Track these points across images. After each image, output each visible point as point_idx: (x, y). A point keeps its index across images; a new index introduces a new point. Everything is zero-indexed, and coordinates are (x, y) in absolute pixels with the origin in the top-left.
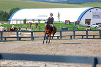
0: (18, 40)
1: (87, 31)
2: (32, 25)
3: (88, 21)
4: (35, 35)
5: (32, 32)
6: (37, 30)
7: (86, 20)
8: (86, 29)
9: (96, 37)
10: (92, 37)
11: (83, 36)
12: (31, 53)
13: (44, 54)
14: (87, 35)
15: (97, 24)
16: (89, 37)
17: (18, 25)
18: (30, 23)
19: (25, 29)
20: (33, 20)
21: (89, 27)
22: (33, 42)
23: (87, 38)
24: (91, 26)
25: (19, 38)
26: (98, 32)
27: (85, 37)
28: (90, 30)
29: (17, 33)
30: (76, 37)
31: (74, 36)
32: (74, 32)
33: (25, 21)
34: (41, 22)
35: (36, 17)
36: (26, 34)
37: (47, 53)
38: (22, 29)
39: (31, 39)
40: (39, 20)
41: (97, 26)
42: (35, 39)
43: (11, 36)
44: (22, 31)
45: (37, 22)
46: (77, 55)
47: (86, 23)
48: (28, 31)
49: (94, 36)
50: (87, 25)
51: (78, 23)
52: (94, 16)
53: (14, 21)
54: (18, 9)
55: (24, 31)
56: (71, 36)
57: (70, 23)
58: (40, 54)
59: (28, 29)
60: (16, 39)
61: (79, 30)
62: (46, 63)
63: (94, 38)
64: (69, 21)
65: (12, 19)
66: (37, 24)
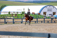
0: (5, 23)
1: (44, 19)
2: (13, 15)
3: (45, 13)
4: (15, 21)
5: (13, 19)
6: (16, 18)
7: (44, 12)
8: (44, 17)
9: (49, 22)
10: (47, 22)
11: (42, 21)
12: (13, 31)
13: (20, 31)
14: (44, 21)
15: (50, 15)
16: (45, 22)
17: (5, 15)
18: (12, 14)
19: (9, 17)
20: (14, 12)
21: (45, 16)
22: (14, 25)
23: (44, 23)
24: (46, 16)
25: (6, 23)
26: (50, 19)
27: (43, 22)
28: (46, 18)
29: (5, 19)
30: (38, 22)
31: (37, 21)
32: (37, 19)
33: (9, 13)
34: (18, 13)
35: (16, 11)
36: (10, 20)
37: (21, 31)
38: (7, 17)
39: (12, 23)
40: (17, 12)
41: (50, 16)
42: (15, 23)
43: (2, 21)
44: (7, 19)
45: (16, 13)
46: (39, 32)
47: (44, 14)
48: (11, 19)
49: (48, 21)
50: (44, 15)
51: (39, 14)
52: (48, 10)
53: (3, 13)
54: (5, 6)
55: (9, 19)
56: (35, 22)
57: (35, 14)
58: (18, 31)
59: (11, 18)
60: (4, 23)
61: (40, 18)
62: (21, 37)
63: (48, 23)
64: (34, 13)
65: (2, 11)
66: (16, 15)
